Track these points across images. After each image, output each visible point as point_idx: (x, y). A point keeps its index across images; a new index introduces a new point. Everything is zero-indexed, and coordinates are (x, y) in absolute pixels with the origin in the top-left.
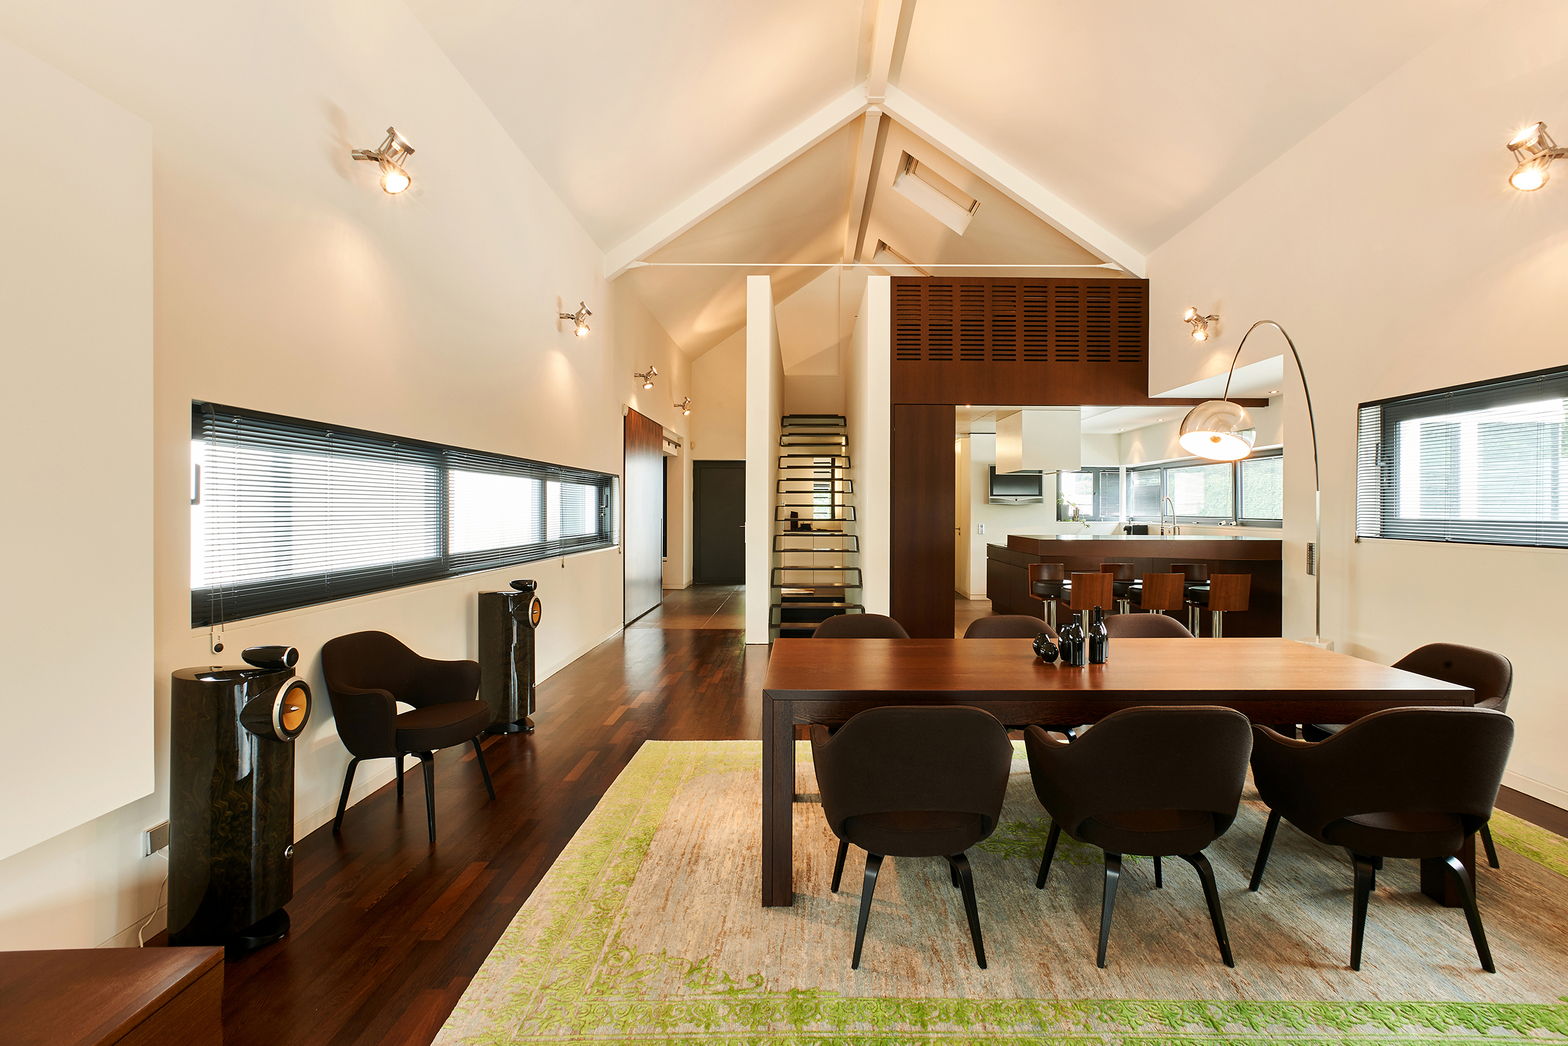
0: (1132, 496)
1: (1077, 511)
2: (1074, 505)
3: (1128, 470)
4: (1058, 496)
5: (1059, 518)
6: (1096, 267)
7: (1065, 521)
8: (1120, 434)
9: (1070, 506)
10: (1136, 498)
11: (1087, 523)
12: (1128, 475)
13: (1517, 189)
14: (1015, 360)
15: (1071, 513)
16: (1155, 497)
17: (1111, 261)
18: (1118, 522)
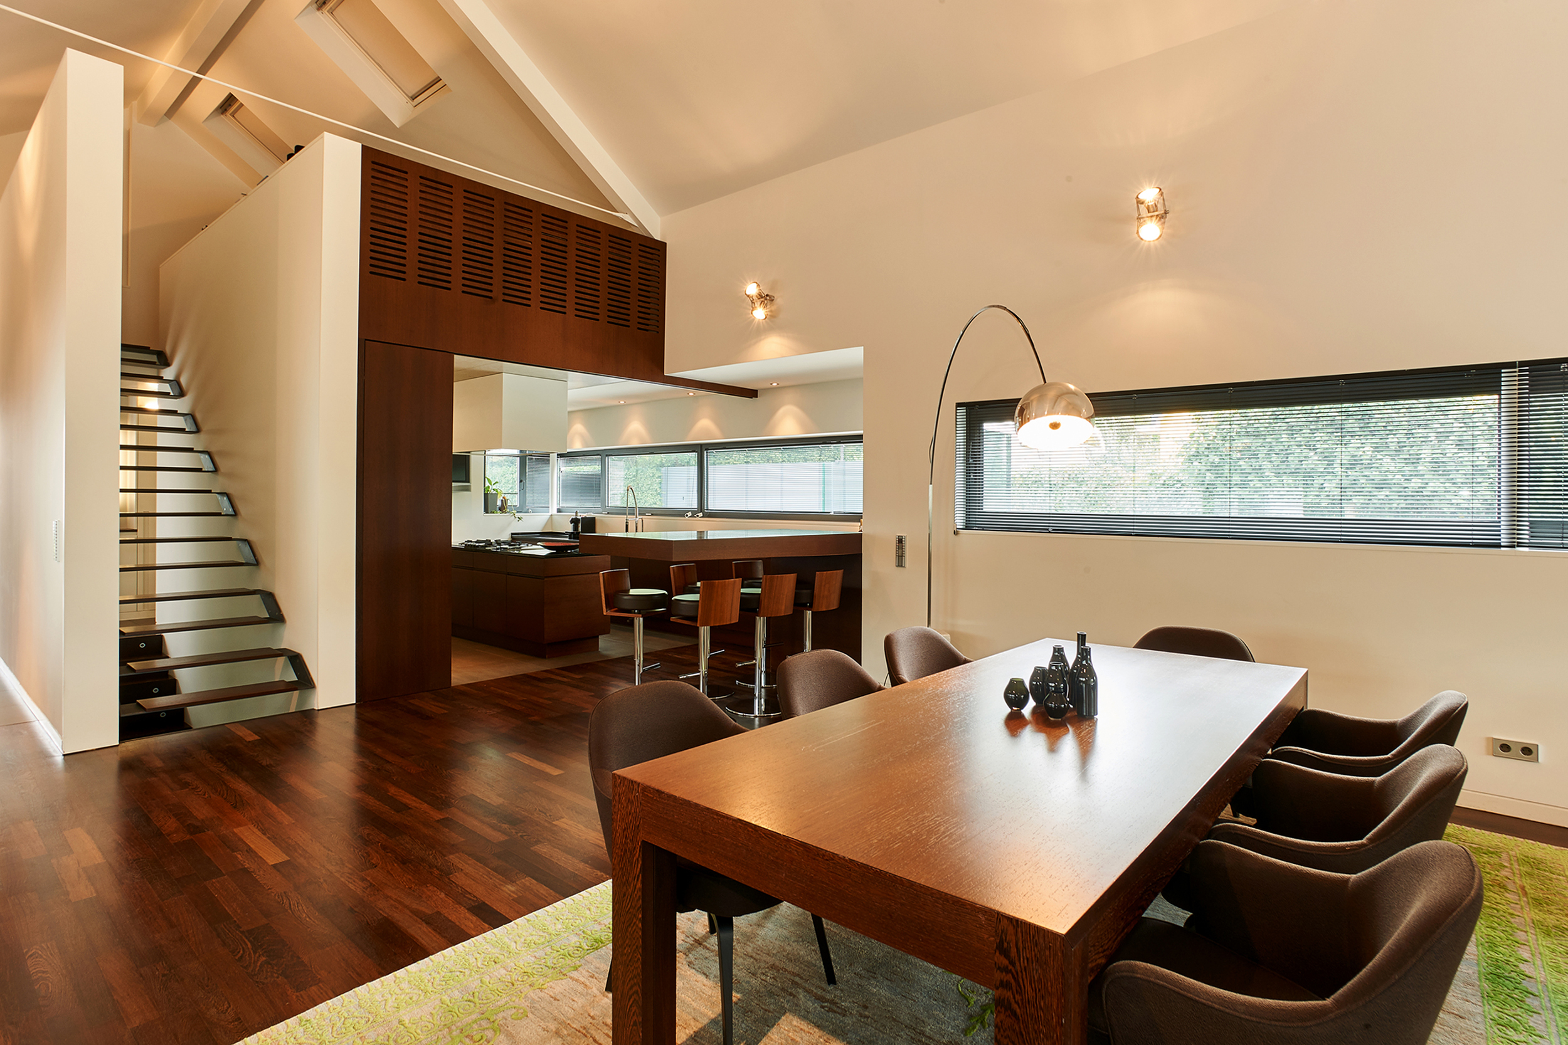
1: (504, 502)
2: (501, 493)
3: (560, 456)
4: (486, 484)
5: (487, 508)
6: (612, 214)
7: (492, 512)
9: (498, 495)
11: (517, 515)
13: (1142, 239)
14: (529, 306)
15: (499, 503)
16: (594, 486)
17: (627, 211)
18: (550, 514)
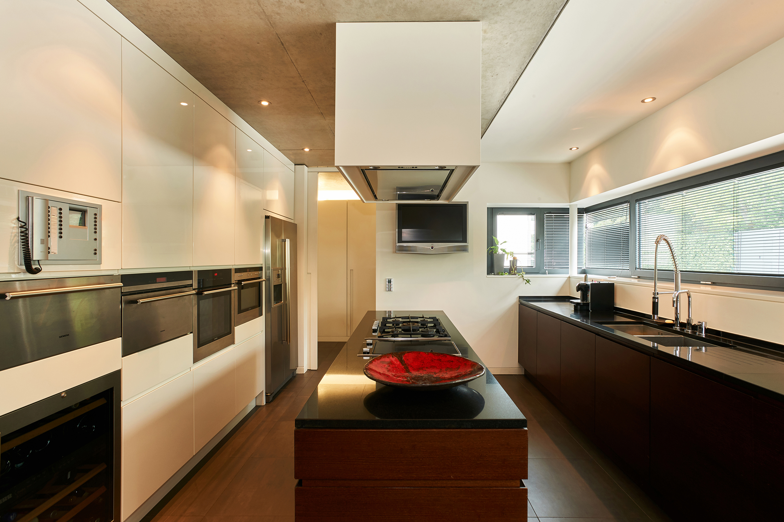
0: (585, 245)
1: (514, 262)
2: (512, 254)
3: (582, 211)
4: (491, 242)
5: (491, 270)
7: (498, 274)
8: (569, 164)
9: (506, 255)
10: (591, 245)
11: (526, 276)
12: (580, 218)
15: (507, 264)
18: (567, 276)
